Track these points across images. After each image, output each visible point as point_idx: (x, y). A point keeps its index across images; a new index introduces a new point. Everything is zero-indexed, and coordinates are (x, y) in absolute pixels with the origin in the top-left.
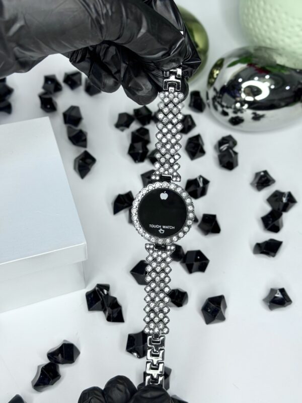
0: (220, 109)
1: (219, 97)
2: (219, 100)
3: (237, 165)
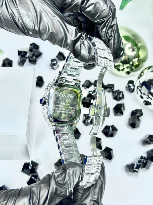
1: (140, 87)
2: (140, 88)
3: (138, 127)
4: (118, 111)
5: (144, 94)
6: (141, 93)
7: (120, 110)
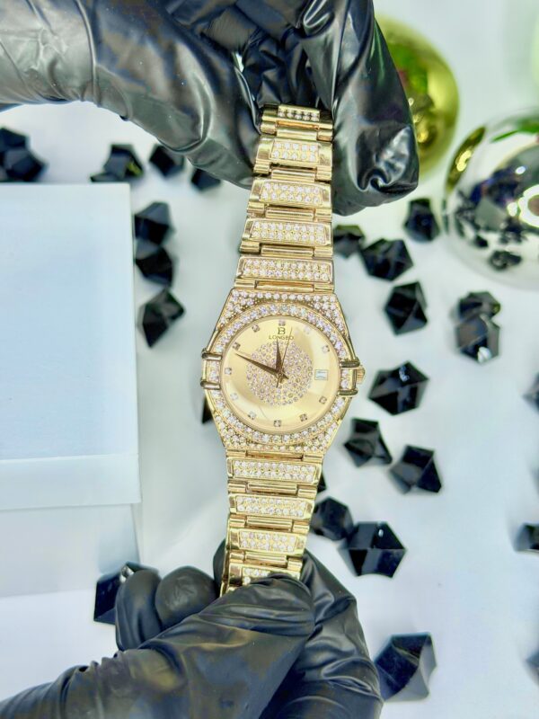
0: (470, 232)
1: (470, 209)
2: (469, 214)
3: (497, 353)
4: (408, 313)
5: (488, 229)
6: (477, 227)
7: (415, 308)
